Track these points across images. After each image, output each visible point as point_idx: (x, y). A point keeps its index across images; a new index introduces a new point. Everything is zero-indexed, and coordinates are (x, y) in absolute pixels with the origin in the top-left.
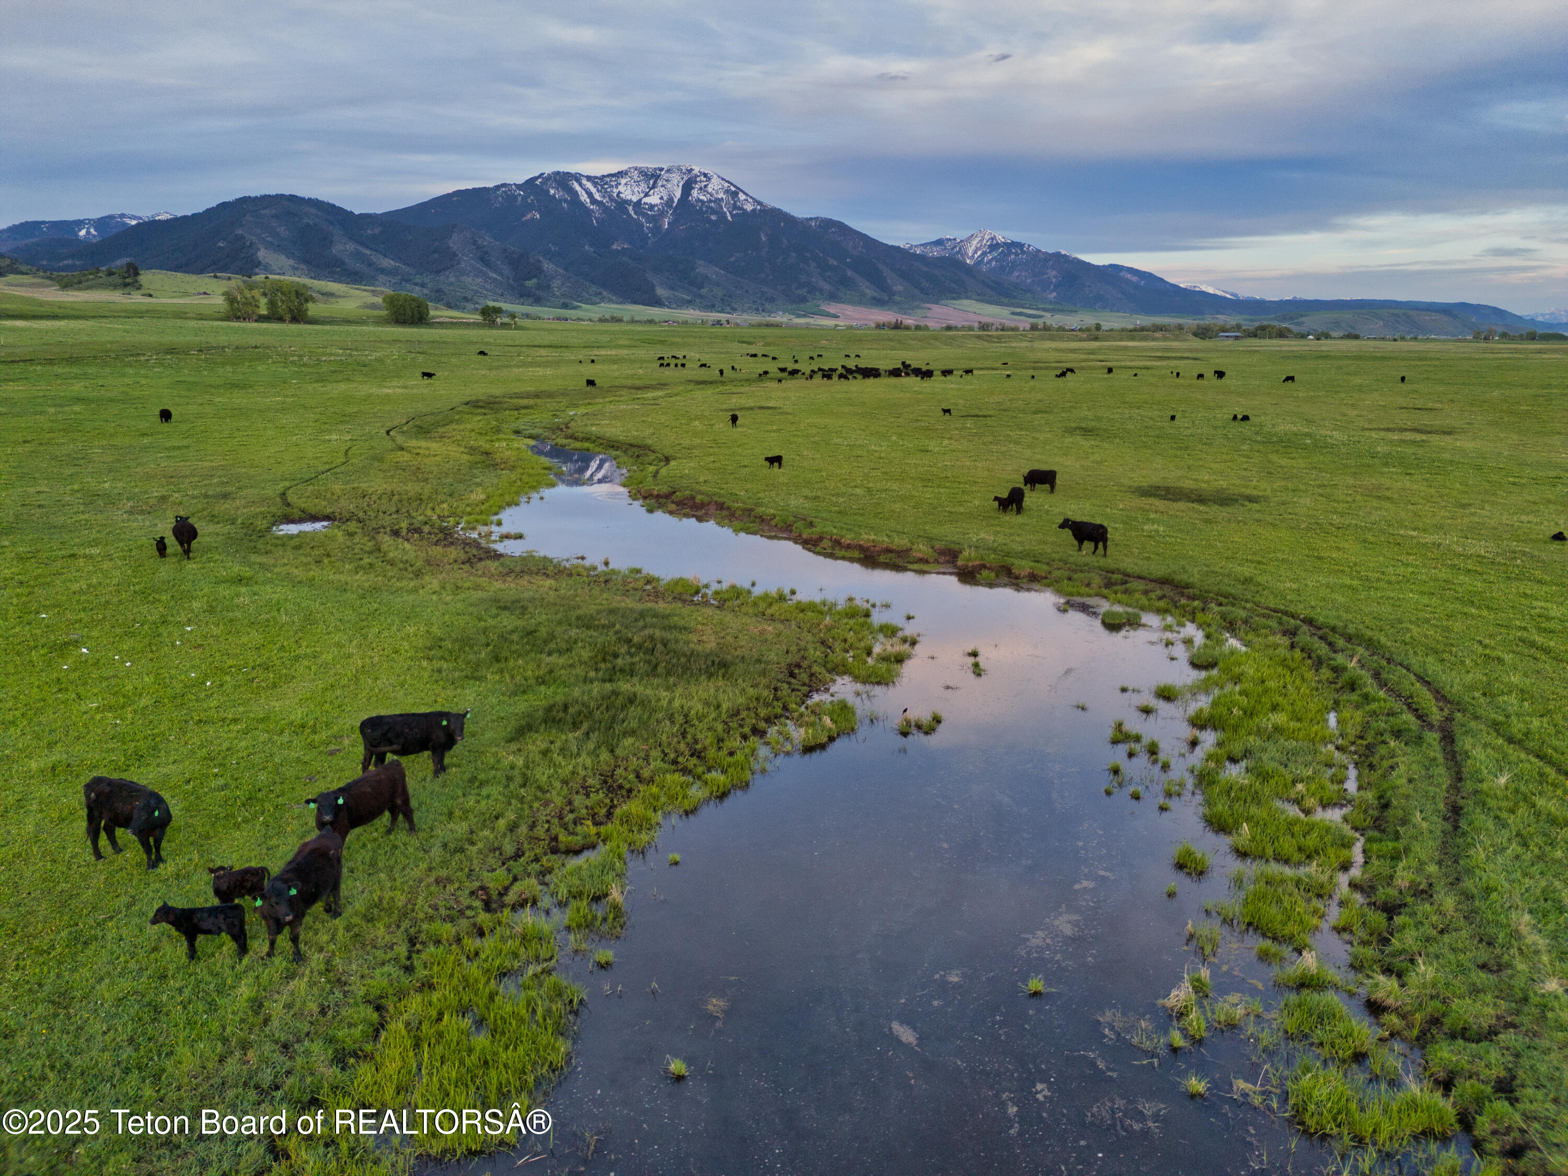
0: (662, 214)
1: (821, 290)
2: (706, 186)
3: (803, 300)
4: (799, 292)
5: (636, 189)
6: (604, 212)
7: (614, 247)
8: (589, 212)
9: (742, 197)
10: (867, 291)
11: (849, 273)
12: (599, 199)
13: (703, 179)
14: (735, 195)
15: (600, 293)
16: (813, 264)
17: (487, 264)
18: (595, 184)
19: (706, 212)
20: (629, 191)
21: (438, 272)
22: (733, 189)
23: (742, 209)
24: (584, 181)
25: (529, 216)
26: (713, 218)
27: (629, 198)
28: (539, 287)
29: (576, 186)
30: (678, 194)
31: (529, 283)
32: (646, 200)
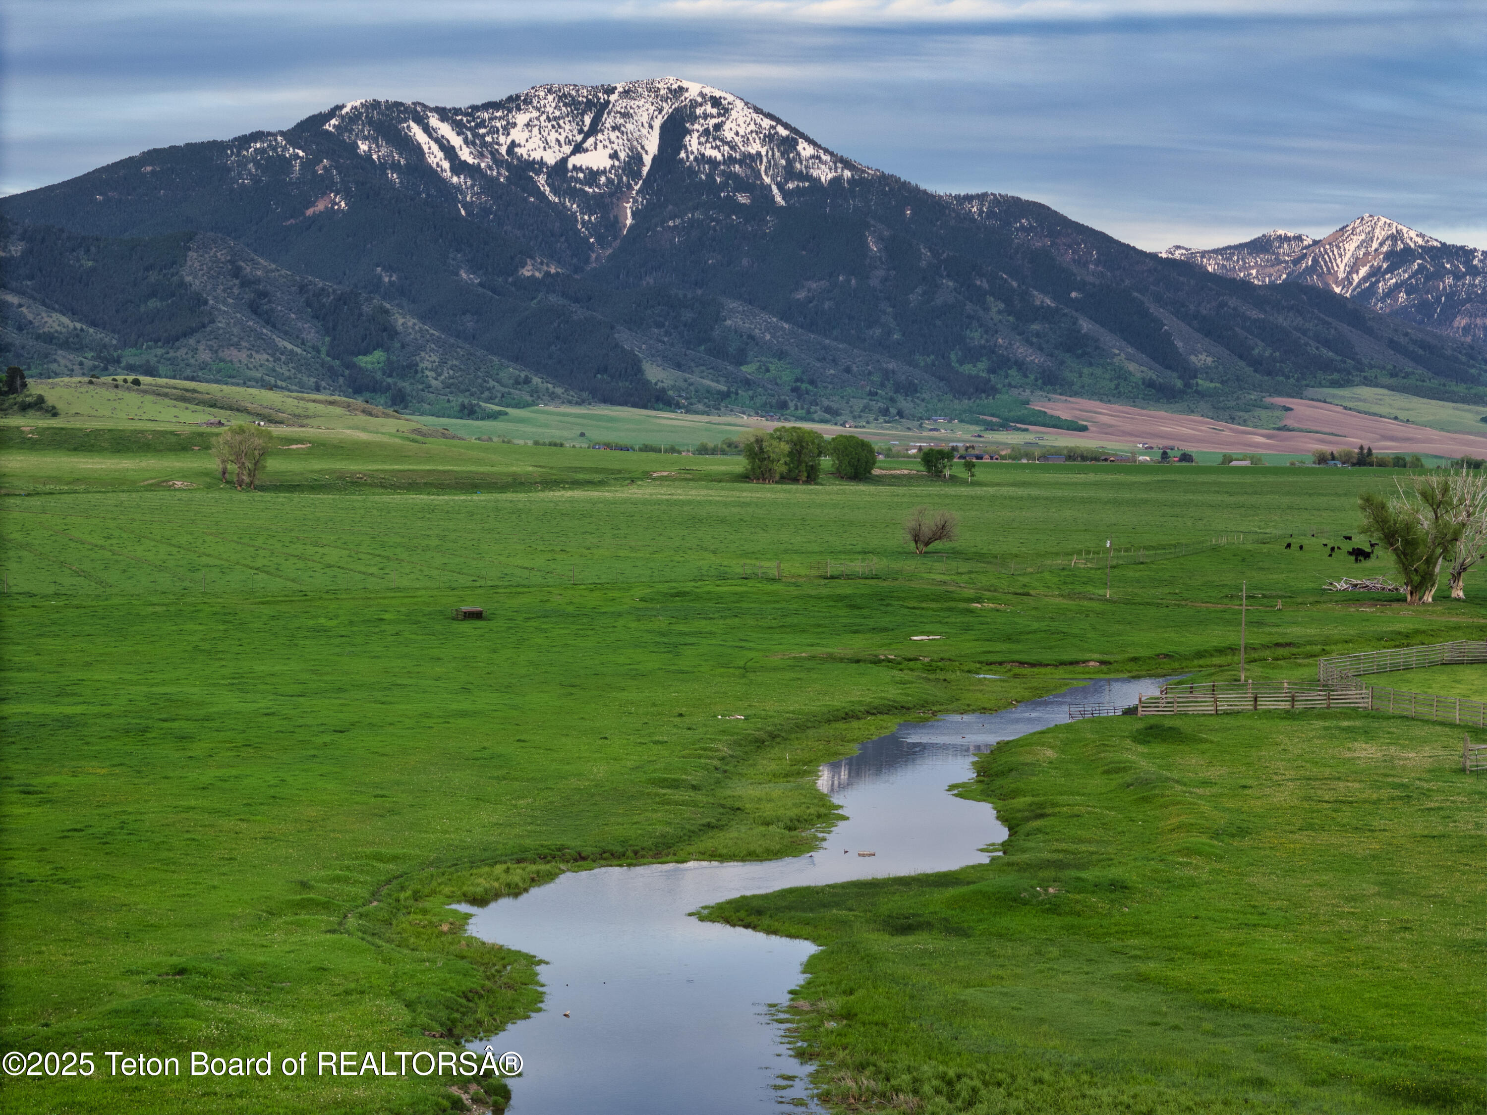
0: (617, 191)
1: (1020, 365)
2: (718, 127)
3: (984, 388)
4: (967, 369)
5: (553, 135)
6: (484, 190)
7: (527, 272)
8: (448, 192)
9: (805, 150)
10: (1132, 367)
11: (1086, 325)
12: (470, 160)
13: (709, 109)
14: (788, 145)
15: (527, 381)
16: (996, 306)
17: (269, 321)
18: (459, 128)
19: (724, 186)
20: (536, 142)
21: (172, 341)
22: (783, 132)
23: (808, 177)
24: (434, 121)
25: (321, 206)
26: (743, 199)
27: (536, 155)
28: (390, 369)
29: (417, 133)
30: (652, 145)
31: (366, 361)
32: (574, 161)
